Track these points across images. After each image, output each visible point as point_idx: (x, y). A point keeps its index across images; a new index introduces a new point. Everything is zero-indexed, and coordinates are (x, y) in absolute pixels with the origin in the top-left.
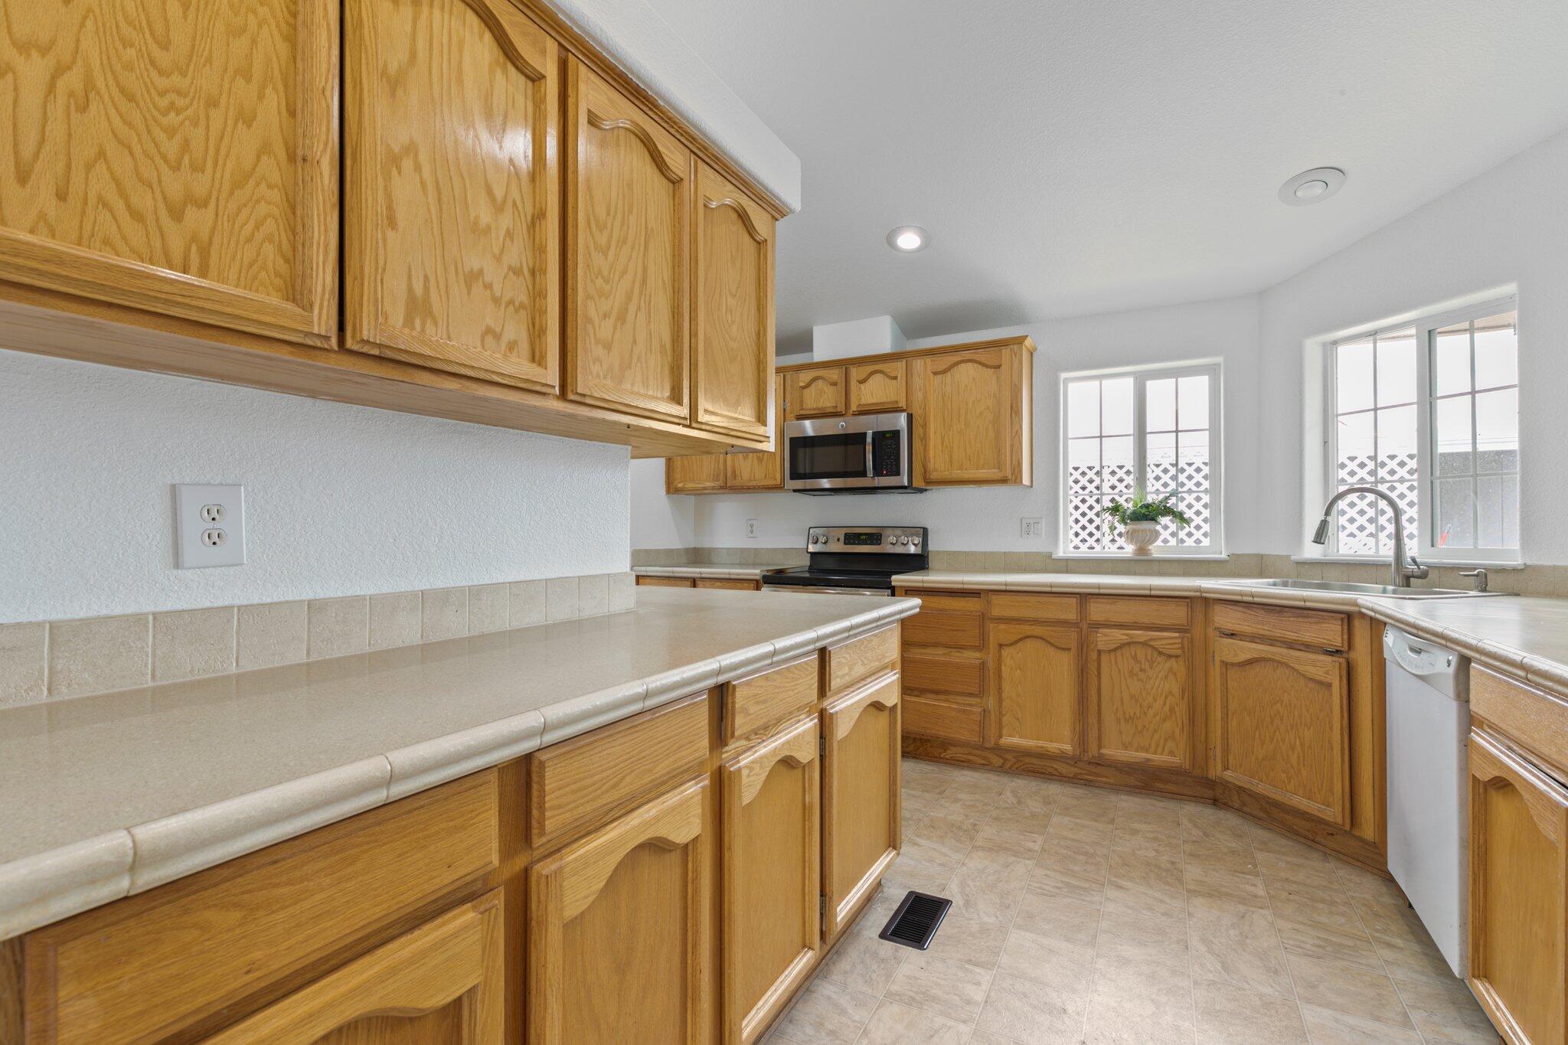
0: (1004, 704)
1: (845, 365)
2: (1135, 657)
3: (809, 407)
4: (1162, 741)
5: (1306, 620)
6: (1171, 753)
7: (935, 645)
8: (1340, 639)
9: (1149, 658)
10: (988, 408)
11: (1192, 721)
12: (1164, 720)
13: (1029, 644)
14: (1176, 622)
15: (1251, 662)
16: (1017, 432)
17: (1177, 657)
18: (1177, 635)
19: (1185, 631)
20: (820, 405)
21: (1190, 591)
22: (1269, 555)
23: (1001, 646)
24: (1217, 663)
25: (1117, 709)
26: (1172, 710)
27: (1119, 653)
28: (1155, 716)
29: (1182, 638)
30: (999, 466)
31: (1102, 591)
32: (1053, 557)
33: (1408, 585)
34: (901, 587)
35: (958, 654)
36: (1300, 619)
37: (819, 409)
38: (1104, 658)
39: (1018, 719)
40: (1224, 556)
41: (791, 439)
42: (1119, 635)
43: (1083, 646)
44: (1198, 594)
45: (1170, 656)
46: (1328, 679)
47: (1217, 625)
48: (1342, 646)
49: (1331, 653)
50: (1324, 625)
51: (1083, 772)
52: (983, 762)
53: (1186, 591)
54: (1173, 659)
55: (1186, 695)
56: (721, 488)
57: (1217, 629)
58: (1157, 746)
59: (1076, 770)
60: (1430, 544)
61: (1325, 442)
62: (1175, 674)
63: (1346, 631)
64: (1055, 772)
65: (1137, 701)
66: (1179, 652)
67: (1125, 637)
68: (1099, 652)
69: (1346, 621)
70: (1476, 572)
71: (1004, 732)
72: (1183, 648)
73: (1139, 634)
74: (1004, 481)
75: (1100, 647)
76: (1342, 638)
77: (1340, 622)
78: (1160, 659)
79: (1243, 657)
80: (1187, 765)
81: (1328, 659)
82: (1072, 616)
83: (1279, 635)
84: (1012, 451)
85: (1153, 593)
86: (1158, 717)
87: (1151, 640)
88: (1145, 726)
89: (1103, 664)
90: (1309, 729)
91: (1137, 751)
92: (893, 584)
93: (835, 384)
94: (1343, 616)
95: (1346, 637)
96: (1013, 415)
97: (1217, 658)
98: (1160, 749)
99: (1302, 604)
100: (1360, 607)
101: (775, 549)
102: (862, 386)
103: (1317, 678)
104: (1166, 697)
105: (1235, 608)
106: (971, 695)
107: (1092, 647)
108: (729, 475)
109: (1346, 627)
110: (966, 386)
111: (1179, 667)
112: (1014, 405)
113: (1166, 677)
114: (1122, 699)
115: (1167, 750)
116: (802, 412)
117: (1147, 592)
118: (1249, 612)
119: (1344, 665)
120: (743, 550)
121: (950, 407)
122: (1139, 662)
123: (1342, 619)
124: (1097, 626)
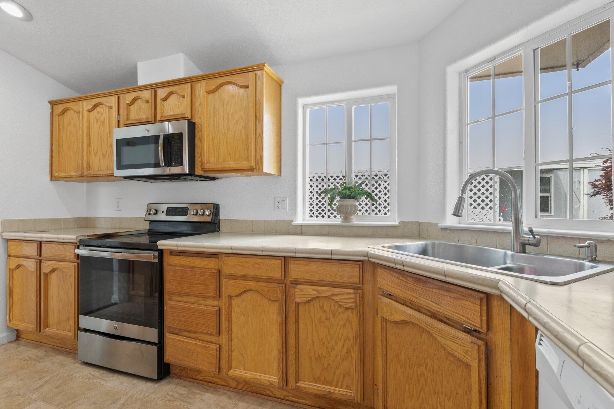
0: (233, 342)
1: (154, 87)
2: (322, 308)
3: (133, 118)
4: (341, 376)
5: (447, 294)
6: (348, 387)
7: (188, 295)
8: (479, 320)
9: (333, 308)
10: (242, 117)
11: (363, 362)
12: (343, 360)
13: (249, 296)
14: (351, 281)
15: (403, 323)
16: (260, 134)
17: (353, 309)
18: (352, 291)
19: (359, 288)
20: (140, 117)
21: (360, 256)
22: (425, 223)
23: (230, 297)
24: (380, 318)
25: (310, 349)
26: (348, 351)
27: (311, 304)
28: (336, 356)
29: (355, 294)
30: (248, 159)
31: (298, 255)
32: (293, 223)
33: (524, 252)
34: (167, 250)
35: (203, 302)
36: (442, 292)
37: (137, 120)
38: (301, 308)
39: (242, 355)
40: (396, 223)
41: (118, 140)
42: (311, 291)
43: (286, 299)
44: (366, 258)
45: (347, 309)
46: (468, 359)
47: (379, 285)
48: (481, 328)
49: (468, 332)
50: (463, 302)
51: (290, 395)
52: (224, 384)
53: (357, 256)
54: (350, 310)
55: (358, 341)
56: (81, 176)
57: (380, 288)
58: (338, 381)
59: (285, 393)
60: (534, 216)
61: (460, 143)
62: (351, 323)
63: (484, 312)
64: (271, 394)
65: (324, 343)
66: (353, 305)
67: (316, 293)
68: (297, 304)
69: (485, 301)
70: (586, 244)
71: (234, 364)
72: (355, 302)
73: (326, 291)
74: (252, 170)
75: (297, 300)
76: (481, 319)
77: (479, 302)
78: (340, 310)
79: (398, 317)
80: (358, 399)
81: (468, 338)
82: (278, 274)
83: (424, 304)
84: (256, 148)
85: (334, 257)
86: (339, 358)
87: (334, 295)
88: (329, 364)
89: (301, 312)
90: (449, 400)
91: (323, 384)
92: (159, 247)
93: (147, 102)
94: (482, 295)
95: (484, 318)
96: (258, 122)
97: (379, 315)
98: (340, 383)
99: (443, 278)
100: (501, 291)
101: (132, 218)
102: (165, 103)
103: (458, 355)
104: (345, 341)
105: (392, 273)
106: (211, 334)
107: (292, 299)
108: (85, 166)
109: (485, 308)
110: (228, 101)
111: (354, 317)
112: (258, 115)
113: (345, 325)
114: (313, 342)
115: (345, 386)
116: (128, 122)
117: (329, 256)
118: (401, 278)
119: (483, 348)
120: (113, 219)
121: (218, 116)
122: (325, 312)
123: (481, 299)
124: (295, 283)
